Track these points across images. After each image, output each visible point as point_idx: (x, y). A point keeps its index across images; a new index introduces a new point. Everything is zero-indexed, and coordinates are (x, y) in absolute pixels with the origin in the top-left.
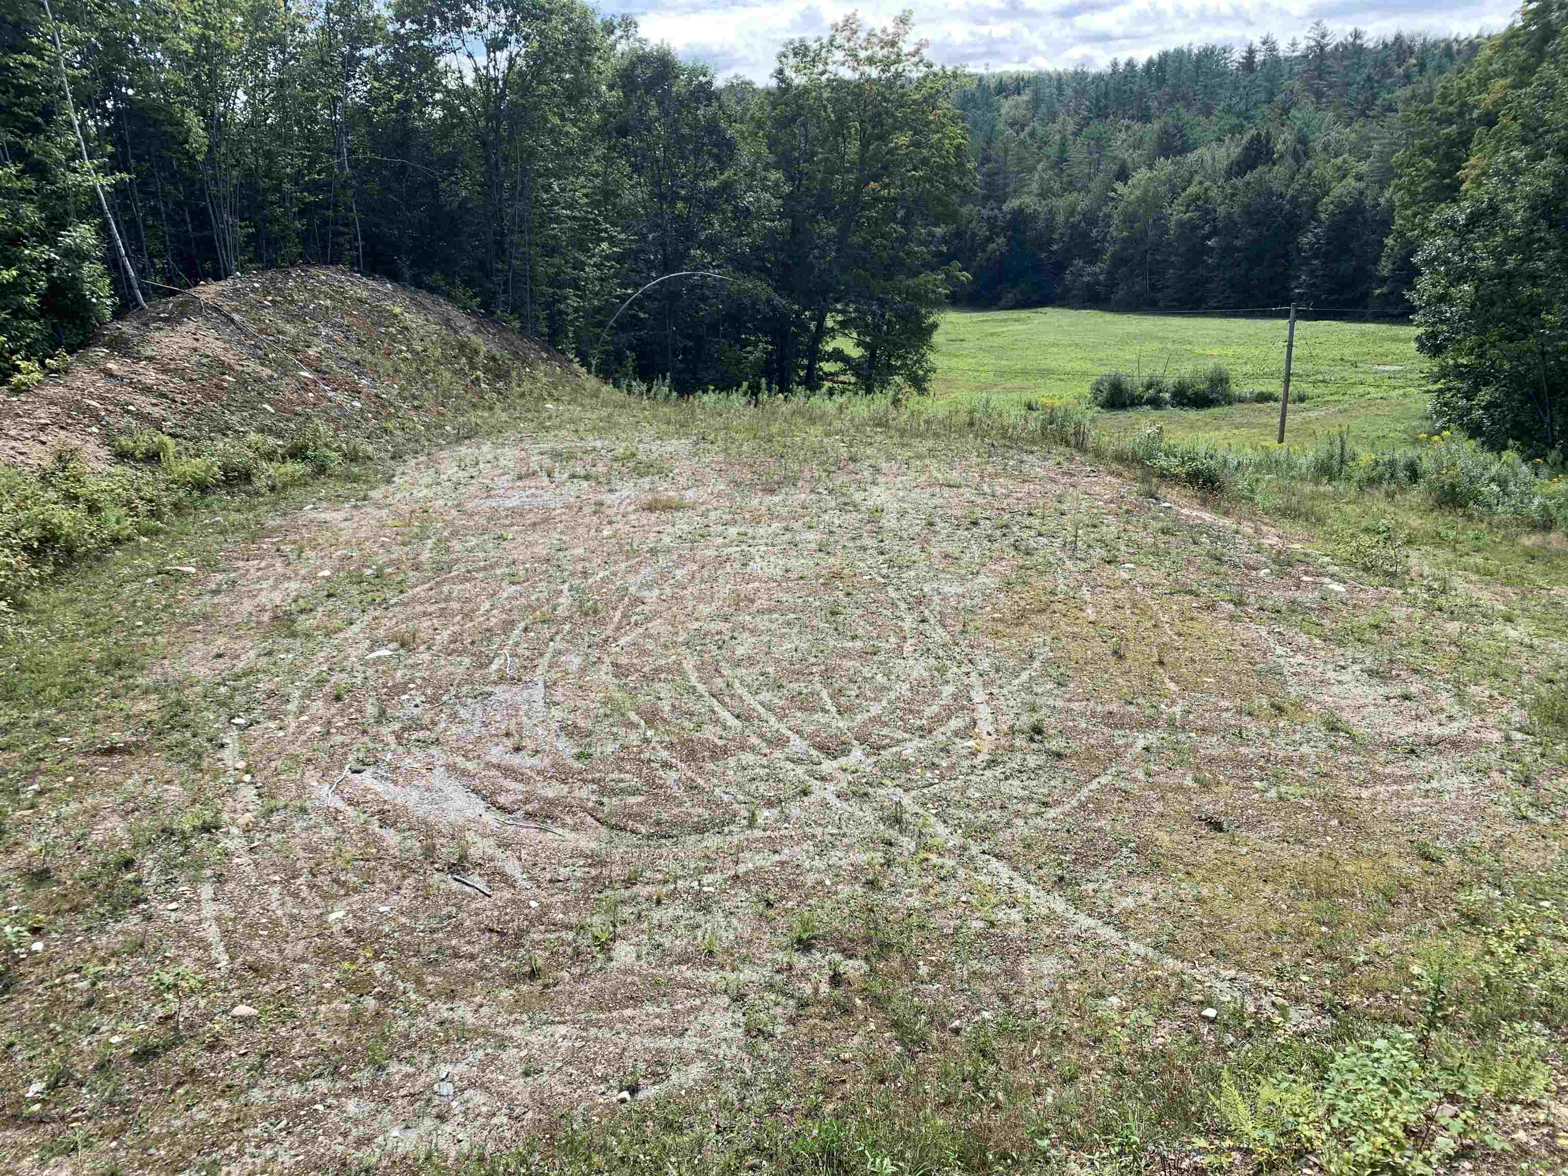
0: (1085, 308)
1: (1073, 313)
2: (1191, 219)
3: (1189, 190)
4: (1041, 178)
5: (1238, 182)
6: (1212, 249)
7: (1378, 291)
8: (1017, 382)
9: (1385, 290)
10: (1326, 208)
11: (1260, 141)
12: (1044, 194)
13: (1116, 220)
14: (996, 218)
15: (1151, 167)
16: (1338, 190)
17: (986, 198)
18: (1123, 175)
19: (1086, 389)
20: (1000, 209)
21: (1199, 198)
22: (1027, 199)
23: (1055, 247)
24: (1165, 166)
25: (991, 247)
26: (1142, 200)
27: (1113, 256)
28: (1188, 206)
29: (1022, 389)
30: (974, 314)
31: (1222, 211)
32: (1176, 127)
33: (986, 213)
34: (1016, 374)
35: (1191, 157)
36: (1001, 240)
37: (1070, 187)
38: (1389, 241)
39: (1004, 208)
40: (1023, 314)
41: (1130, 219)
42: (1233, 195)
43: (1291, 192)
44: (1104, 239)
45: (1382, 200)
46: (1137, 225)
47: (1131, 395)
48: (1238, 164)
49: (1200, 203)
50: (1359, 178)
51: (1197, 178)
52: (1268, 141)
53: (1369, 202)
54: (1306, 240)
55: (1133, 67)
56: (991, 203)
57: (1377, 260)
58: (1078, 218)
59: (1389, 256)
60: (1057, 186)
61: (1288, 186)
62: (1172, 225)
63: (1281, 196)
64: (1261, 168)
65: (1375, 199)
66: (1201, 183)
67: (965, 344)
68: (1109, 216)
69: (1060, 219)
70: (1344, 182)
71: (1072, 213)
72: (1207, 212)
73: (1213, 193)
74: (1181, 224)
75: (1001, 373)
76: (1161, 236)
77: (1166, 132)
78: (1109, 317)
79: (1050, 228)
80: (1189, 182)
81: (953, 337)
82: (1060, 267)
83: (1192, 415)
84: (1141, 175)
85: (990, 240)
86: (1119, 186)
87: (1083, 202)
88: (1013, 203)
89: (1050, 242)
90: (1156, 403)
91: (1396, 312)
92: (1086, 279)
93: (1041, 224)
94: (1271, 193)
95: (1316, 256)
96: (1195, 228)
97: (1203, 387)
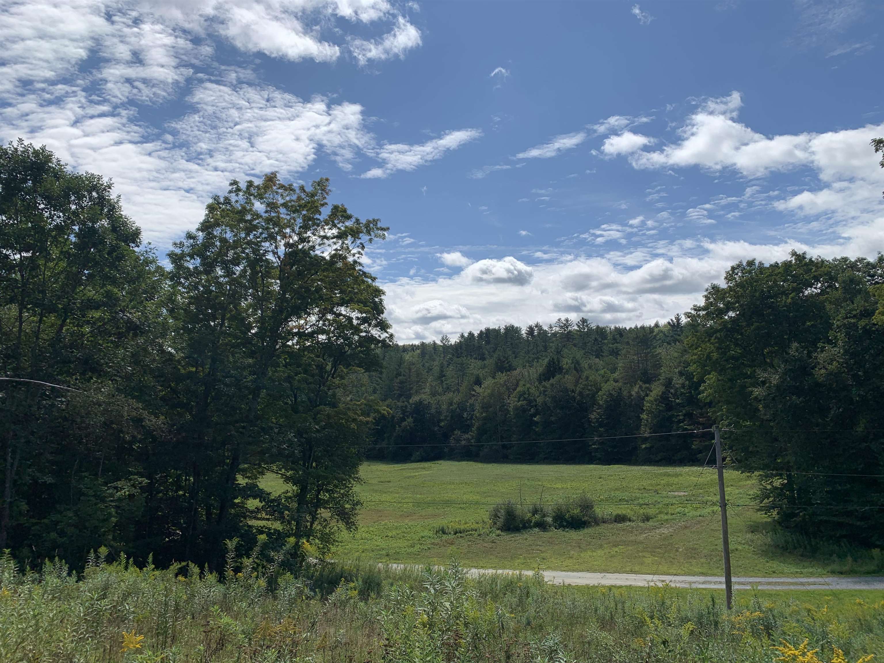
0: (464, 460)
1: (456, 463)
2: (522, 406)
3: (518, 389)
4: (431, 386)
5: (547, 384)
6: (537, 423)
7: (644, 446)
8: (430, 510)
9: (648, 445)
10: (602, 398)
11: (554, 363)
12: (433, 394)
13: (477, 407)
14: (406, 406)
15: (494, 378)
16: (606, 387)
17: (400, 395)
18: (478, 382)
19: (484, 515)
20: (408, 402)
21: (525, 393)
22: (424, 396)
23: (442, 424)
24: (502, 377)
25: (404, 424)
26: (491, 395)
27: (478, 428)
28: (519, 398)
29: (435, 516)
30: (396, 465)
31: (540, 400)
32: (504, 357)
33: (400, 404)
34: (429, 504)
35: (515, 373)
36: (410, 420)
37: (448, 389)
38: (644, 416)
39: (410, 401)
40: (426, 465)
41: (485, 407)
42: (545, 391)
43: (578, 389)
44: (471, 418)
45: (633, 393)
46: (491, 409)
47: (522, 521)
48: (544, 375)
49: (526, 396)
50: (616, 381)
51: (521, 383)
52: (559, 362)
53: (625, 393)
54: (593, 416)
55: (473, 335)
56: (402, 399)
57: (638, 427)
58: (455, 406)
59: (646, 425)
60: (440, 390)
61: (576, 386)
62: (511, 409)
63: (573, 391)
64: (558, 377)
65: (629, 392)
66: (524, 385)
67: (391, 484)
68: (472, 405)
69: (444, 407)
70: (608, 383)
71: (451, 404)
72: (530, 402)
73: (533, 390)
74: (516, 408)
75: (418, 504)
76: (506, 415)
77: (499, 359)
78: (480, 465)
79: (439, 413)
80: (517, 385)
81: (382, 480)
82: (446, 436)
83: (573, 535)
84: (488, 382)
85: (403, 419)
86: (477, 388)
87: (457, 398)
88: (415, 399)
89: (440, 421)
90: (542, 526)
91: (657, 459)
92: (463, 443)
93: (433, 411)
94: (566, 390)
95: (601, 425)
96: (524, 411)
97: (577, 511)
